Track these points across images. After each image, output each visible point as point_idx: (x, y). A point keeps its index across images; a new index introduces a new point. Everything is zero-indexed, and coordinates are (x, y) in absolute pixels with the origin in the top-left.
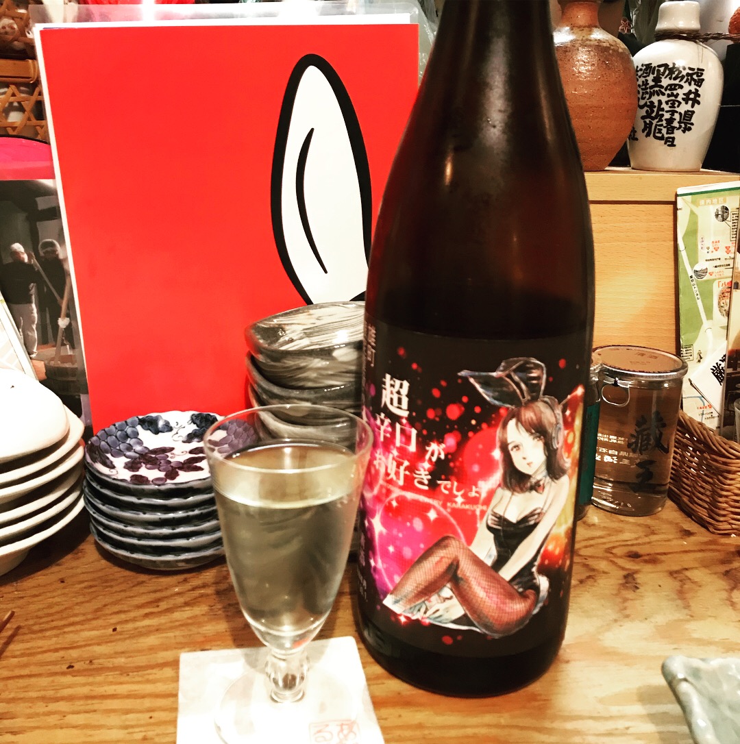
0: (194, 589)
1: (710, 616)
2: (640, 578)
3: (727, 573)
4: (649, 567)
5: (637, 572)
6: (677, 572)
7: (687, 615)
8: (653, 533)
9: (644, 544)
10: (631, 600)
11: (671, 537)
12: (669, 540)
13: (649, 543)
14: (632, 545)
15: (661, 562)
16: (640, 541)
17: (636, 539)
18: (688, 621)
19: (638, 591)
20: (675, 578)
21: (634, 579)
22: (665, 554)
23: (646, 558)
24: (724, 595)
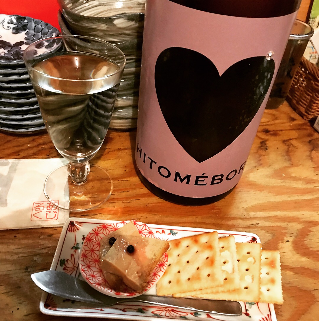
0: (38, 145)
1: (300, 165)
2: (269, 144)
3: (310, 142)
4: (273, 138)
5: (267, 140)
6: (287, 141)
7: (289, 164)
8: (276, 119)
9: (272, 125)
10: (264, 155)
11: (285, 121)
12: (284, 123)
13: (274, 124)
14: (266, 125)
15: (279, 135)
16: (269, 123)
17: (268, 122)
18: (290, 167)
19: (267, 151)
20: (286, 144)
21: (265, 144)
22: (281, 130)
23: (272, 132)
24: (308, 153)
